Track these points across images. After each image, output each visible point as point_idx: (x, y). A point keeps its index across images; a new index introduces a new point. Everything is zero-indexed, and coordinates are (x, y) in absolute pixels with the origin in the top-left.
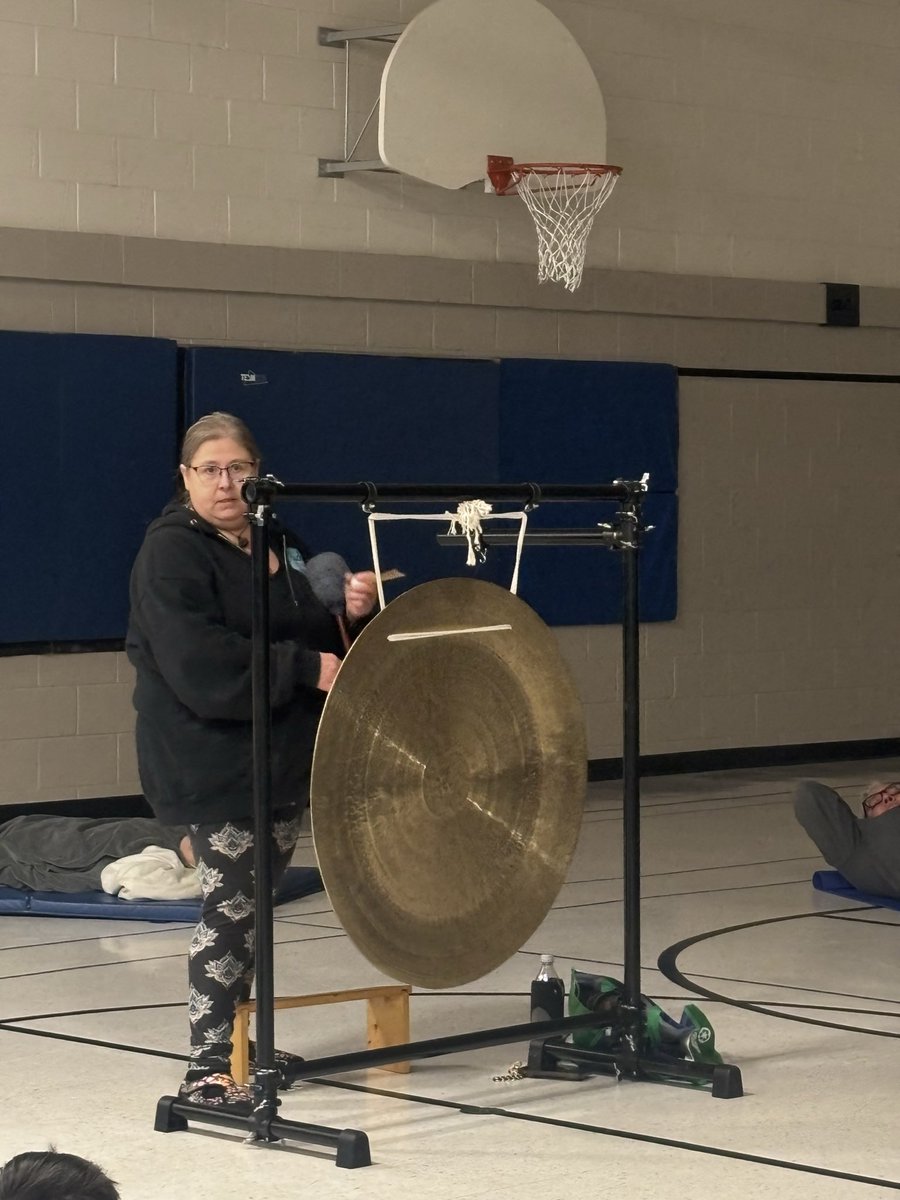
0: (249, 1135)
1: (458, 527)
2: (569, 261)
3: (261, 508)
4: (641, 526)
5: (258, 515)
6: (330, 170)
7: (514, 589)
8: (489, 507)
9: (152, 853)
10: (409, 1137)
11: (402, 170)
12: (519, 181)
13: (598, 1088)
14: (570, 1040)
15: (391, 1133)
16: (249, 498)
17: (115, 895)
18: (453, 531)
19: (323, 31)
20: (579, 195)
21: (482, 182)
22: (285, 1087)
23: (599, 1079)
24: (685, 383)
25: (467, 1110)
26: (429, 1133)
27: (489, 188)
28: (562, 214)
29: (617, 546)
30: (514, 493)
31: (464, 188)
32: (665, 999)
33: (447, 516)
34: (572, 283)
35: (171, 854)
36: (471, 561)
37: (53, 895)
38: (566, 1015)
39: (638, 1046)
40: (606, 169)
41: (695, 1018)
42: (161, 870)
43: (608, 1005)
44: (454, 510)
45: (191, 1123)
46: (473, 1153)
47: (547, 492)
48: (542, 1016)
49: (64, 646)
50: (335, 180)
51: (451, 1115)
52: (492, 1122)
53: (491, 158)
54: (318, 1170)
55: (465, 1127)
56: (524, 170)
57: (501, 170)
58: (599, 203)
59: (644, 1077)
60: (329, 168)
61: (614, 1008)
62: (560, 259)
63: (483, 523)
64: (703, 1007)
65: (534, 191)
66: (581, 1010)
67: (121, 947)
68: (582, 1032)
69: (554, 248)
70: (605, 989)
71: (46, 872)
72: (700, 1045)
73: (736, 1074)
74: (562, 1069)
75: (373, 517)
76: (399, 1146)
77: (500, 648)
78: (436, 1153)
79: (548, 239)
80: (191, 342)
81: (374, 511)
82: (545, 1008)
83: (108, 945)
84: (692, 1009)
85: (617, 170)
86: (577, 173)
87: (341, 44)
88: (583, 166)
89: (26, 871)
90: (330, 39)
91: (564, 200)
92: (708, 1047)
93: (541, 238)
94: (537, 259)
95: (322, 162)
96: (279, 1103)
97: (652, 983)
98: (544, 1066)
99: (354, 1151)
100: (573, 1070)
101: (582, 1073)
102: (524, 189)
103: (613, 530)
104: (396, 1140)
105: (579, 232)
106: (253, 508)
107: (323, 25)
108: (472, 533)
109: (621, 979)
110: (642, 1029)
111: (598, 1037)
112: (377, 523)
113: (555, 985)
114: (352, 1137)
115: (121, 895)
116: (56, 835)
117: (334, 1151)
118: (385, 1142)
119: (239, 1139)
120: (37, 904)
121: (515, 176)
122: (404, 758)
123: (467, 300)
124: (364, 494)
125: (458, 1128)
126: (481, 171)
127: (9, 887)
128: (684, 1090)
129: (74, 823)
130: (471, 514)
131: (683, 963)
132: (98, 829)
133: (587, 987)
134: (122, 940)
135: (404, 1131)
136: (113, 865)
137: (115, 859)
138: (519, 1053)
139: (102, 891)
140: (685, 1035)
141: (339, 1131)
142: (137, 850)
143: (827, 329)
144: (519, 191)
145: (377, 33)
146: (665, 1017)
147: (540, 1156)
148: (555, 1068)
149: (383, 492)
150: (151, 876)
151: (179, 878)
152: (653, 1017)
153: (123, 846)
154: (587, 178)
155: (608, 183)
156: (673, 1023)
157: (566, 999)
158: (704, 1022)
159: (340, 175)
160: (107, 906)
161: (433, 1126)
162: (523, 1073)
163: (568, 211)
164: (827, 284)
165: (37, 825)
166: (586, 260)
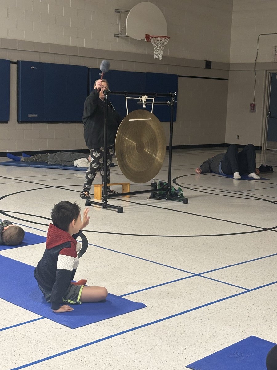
0: (102, 207)
1: (142, 100)
2: (160, 54)
3: (107, 95)
4: (174, 102)
5: (106, 97)
6: (116, 36)
7: (152, 112)
8: (147, 97)
9: (83, 159)
10: (130, 208)
11: (130, 36)
12: (151, 39)
13: (163, 201)
14: (158, 193)
15: (127, 207)
16: (105, 94)
17: (76, 166)
18: (141, 101)
19: (116, 9)
20: (162, 42)
21: (144, 39)
22: (108, 199)
23: (163, 200)
24: (179, 78)
25: (140, 204)
26: (133, 208)
27: (145, 40)
28: (159, 45)
29: (170, 105)
30: (152, 94)
31: (141, 40)
32: (175, 187)
33: (140, 98)
34: (160, 59)
35: (86, 159)
36: (144, 107)
37: (65, 166)
38: (157, 188)
39: (170, 194)
40: (167, 37)
41: (180, 190)
42: (85, 162)
43: (165, 187)
44: (141, 97)
45: (92, 205)
46: (141, 211)
47: (158, 95)
48: (153, 188)
49: (67, 122)
50: (117, 38)
51: (137, 205)
52: (144, 206)
53: (146, 34)
54: (114, 213)
55: (140, 207)
56: (152, 37)
57: (148, 37)
58: (166, 44)
59: (171, 200)
60: (116, 35)
61: (166, 187)
62: (158, 54)
63: (146, 100)
64: (181, 188)
65: (154, 41)
66: (160, 188)
67: (77, 175)
68: (160, 191)
69: (157, 52)
70: (164, 184)
71: (64, 162)
72: (181, 195)
73: (187, 199)
74: (156, 198)
75: (127, 98)
76: (128, 210)
77: (149, 123)
78: (135, 211)
79: (156, 50)
80: (91, 67)
81: (127, 97)
82: (153, 187)
83: (75, 175)
84: (180, 189)
85: (169, 38)
86: (162, 38)
87: (119, 12)
88: (163, 37)
89: (61, 161)
90: (117, 11)
91: (159, 43)
92: (182, 195)
93: (155, 50)
94: (154, 54)
95: (115, 34)
96: (107, 201)
97: (172, 184)
98: (153, 197)
99: (120, 210)
100: (158, 198)
101: (160, 199)
102: (152, 41)
103: (169, 102)
104: (127, 209)
105: (162, 49)
106: (105, 95)
107: (116, 8)
108: (144, 102)
109: (168, 183)
110: (171, 191)
111: (163, 192)
112: (127, 99)
113: (156, 183)
114: (120, 208)
115: (77, 166)
116: (66, 156)
117: (117, 210)
118: (126, 209)
119: (100, 208)
120: (62, 167)
121: (150, 38)
122: (132, 143)
123: (140, 61)
124: (125, 94)
125: (138, 207)
126: (144, 37)
127: (57, 164)
128: (178, 202)
129: (69, 153)
130: (144, 98)
131: (177, 181)
132: (73, 154)
133: (161, 184)
134: (78, 174)
135: (129, 207)
136: (76, 161)
137: (76, 160)
138: (149, 195)
139: (74, 165)
140: (178, 193)
141: (118, 207)
142: (80, 158)
143: (205, 69)
144: (151, 41)
145: (126, 10)
146: (175, 189)
147: (153, 212)
148: (155, 198)
149: (128, 93)
150: (83, 163)
151: (88, 163)
152: (173, 189)
153: (78, 158)
154: (164, 39)
155: (167, 40)
156: (176, 191)
157: (157, 186)
158: (182, 191)
159: (118, 37)
160: (75, 168)
161: (134, 207)
162: (150, 198)
163: (160, 45)
164: (206, 61)
165: (62, 153)
166: (163, 54)
